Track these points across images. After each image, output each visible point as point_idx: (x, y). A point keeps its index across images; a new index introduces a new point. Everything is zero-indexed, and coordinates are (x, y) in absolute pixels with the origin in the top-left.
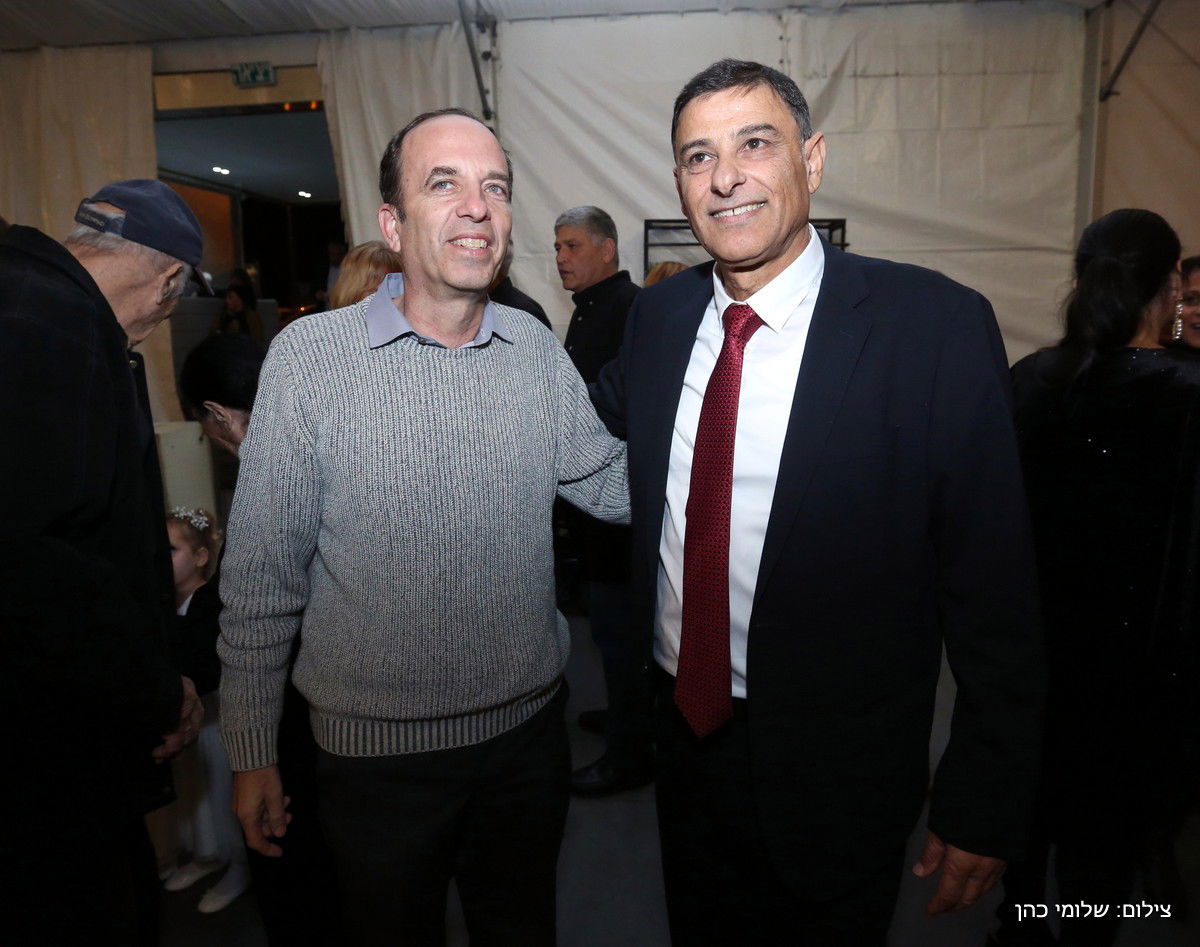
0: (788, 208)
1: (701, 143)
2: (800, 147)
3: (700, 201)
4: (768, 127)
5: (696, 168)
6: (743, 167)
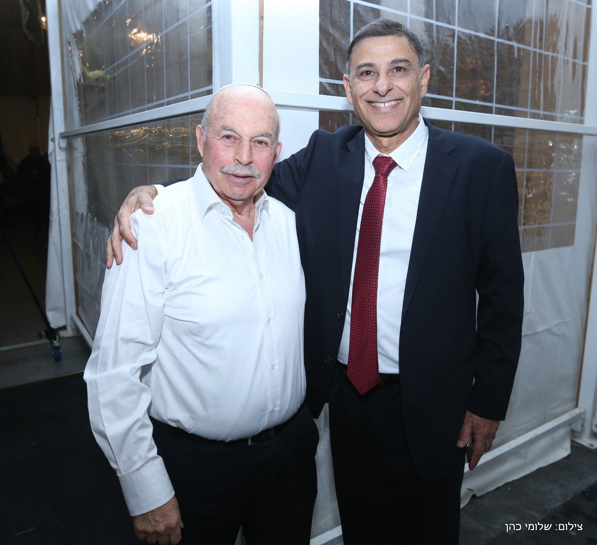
0: (413, 104)
2: (420, 72)
5: (365, 77)
6: (392, 80)
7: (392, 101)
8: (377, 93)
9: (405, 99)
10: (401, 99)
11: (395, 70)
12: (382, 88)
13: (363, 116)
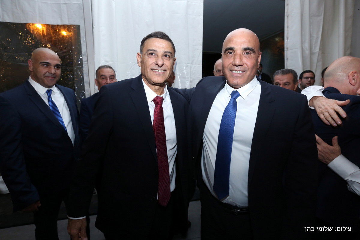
7: (162, 70)
11: (165, 56)
12: (160, 63)
13: (147, 75)
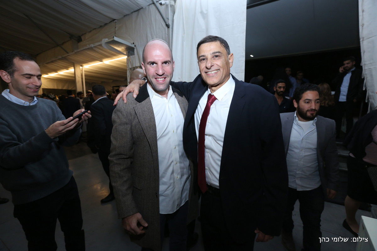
0: (224, 71)
1: (203, 56)
2: (227, 57)
3: (203, 69)
4: (219, 52)
5: (202, 62)
6: (213, 62)
7: (214, 71)
8: (207, 68)
9: (220, 69)
10: (219, 70)
11: (215, 57)
